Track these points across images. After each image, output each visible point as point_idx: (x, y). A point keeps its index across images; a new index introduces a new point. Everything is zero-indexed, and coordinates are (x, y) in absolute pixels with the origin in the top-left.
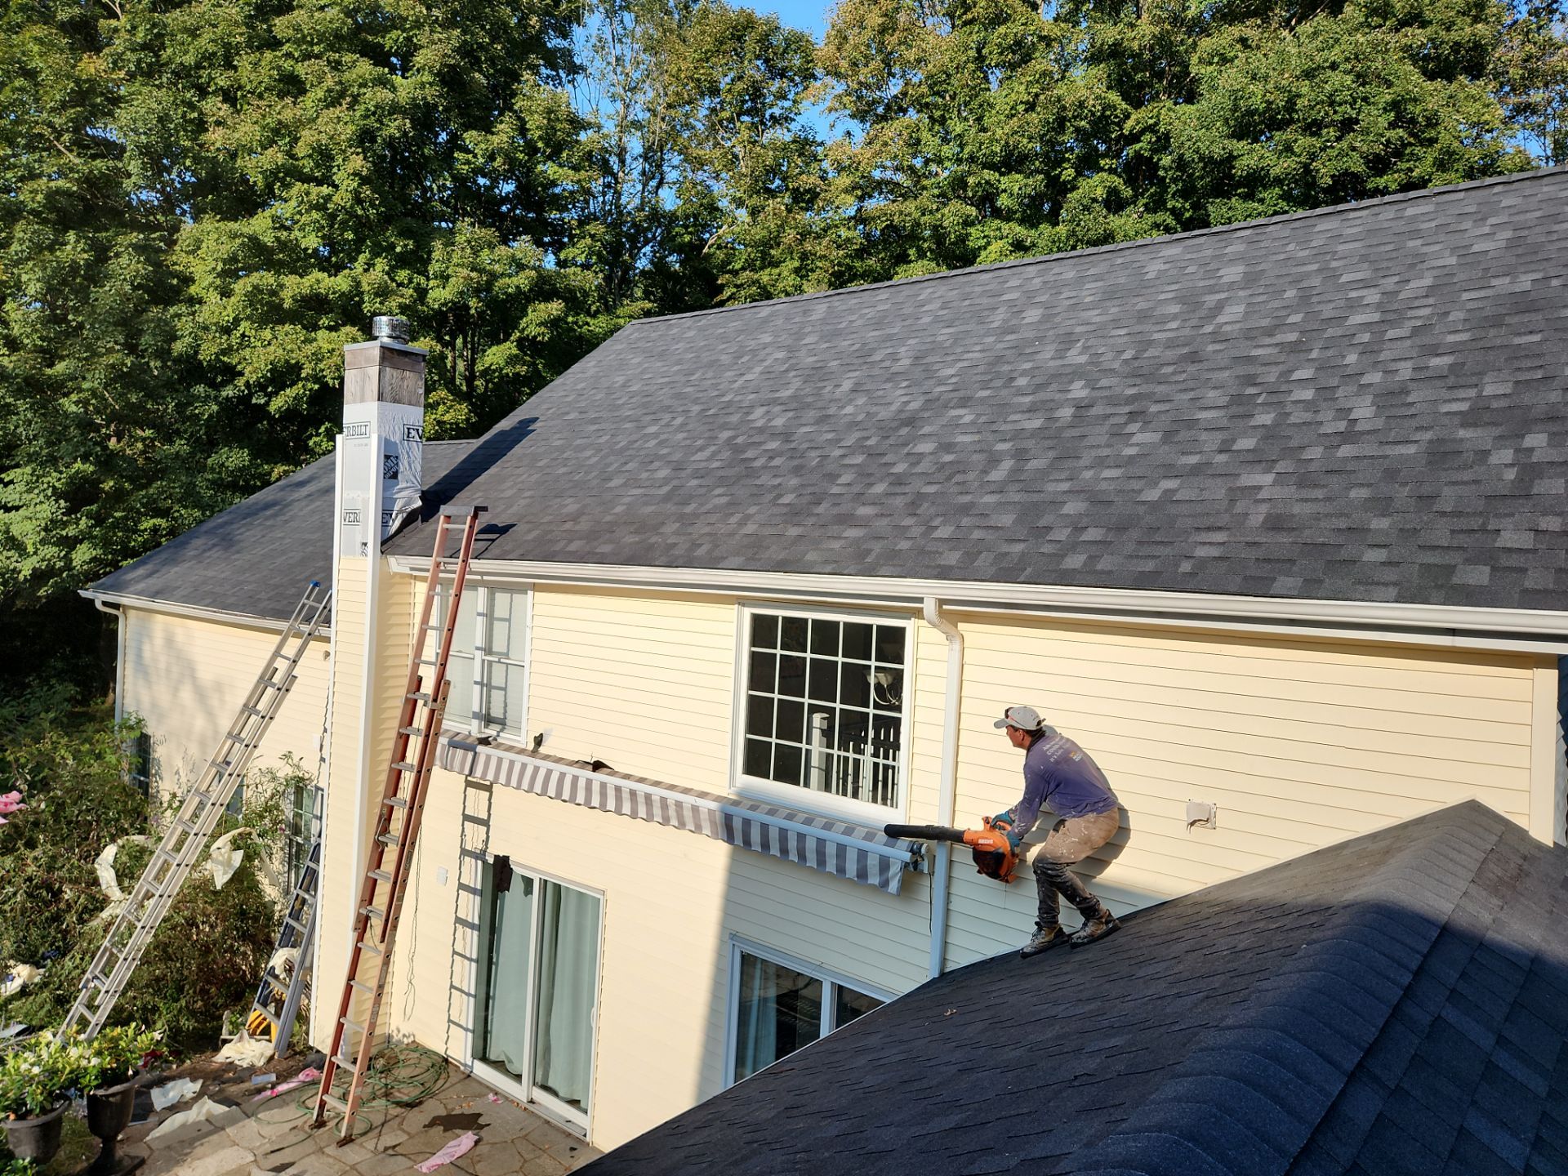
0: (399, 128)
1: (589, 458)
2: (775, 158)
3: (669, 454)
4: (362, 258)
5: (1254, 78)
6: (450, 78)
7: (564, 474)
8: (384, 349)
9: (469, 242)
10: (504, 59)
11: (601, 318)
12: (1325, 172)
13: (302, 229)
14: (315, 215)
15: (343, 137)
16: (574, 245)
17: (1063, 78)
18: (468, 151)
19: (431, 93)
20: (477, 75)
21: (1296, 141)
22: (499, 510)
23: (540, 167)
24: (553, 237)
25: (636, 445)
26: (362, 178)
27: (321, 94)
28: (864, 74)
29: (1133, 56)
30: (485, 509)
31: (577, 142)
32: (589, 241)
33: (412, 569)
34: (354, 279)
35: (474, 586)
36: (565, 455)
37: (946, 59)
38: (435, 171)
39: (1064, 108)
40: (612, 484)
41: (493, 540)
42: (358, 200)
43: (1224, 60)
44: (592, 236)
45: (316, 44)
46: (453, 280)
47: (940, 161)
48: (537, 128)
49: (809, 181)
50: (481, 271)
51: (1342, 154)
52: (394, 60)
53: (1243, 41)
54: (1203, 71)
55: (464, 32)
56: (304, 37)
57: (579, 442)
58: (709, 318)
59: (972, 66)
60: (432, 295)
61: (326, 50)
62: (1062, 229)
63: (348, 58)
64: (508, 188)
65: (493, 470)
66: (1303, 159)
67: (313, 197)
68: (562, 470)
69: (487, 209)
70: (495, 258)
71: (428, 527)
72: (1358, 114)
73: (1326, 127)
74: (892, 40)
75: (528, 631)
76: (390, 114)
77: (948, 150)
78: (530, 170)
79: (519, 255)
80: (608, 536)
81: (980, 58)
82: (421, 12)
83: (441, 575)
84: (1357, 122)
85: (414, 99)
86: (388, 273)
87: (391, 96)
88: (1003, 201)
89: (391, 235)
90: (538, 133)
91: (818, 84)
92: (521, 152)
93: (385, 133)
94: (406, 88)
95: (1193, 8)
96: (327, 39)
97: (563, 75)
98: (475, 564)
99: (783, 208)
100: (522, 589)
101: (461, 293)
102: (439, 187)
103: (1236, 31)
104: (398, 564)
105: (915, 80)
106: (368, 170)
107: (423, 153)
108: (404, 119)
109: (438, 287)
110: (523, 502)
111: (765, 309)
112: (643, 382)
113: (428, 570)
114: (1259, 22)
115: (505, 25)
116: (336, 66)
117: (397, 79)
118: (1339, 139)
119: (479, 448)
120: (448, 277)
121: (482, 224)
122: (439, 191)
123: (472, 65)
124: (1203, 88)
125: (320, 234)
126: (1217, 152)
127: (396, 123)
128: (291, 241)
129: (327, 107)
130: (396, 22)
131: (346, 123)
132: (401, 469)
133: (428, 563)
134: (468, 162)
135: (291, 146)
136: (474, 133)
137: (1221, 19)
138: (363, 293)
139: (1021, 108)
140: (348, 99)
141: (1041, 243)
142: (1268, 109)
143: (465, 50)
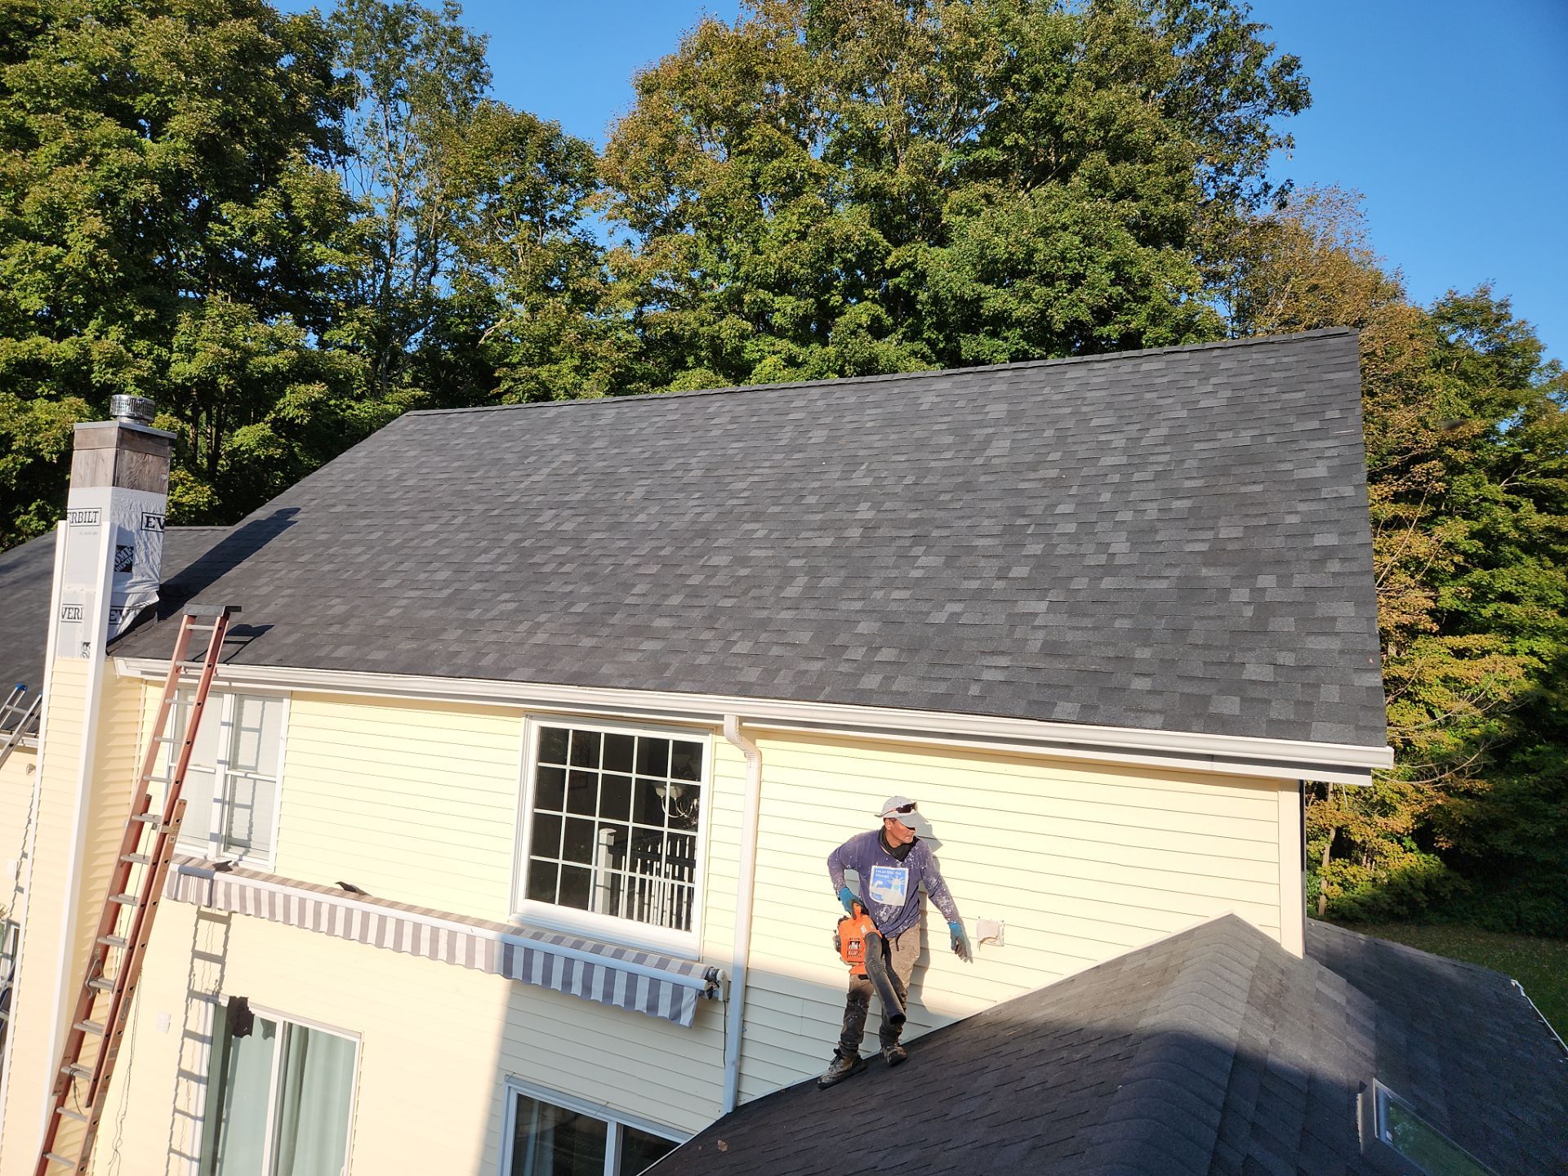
0: (146, 193)
1: (359, 555)
2: (556, 258)
3: (449, 555)
4: (93, 324)
5: (997, 230)
6: (207, 147)
7: (329, 571)
8: (123, 430)
9: (222, 316)
10: (269, 133)
11: (367, 403)
12: (1059, 319)
13: (23, 289)
14: (39, 275)
15: (80, 197)
16: (339, 327)
17: (831, 213)
18: (224, 222)
19: (185, 161)
20: (238, 147)
21: (1034, 289)
22: (252, 609)
23: (305, 247)
24: (317, 317)
25: (411, 544)
26: (98, 240)
27: (56, 150)
28: (645, 188)
29: (893, 200)
30: (238, 609)
31: (347, 224)
32: (357, 324)
33: (144, 673)
34: (82, 347)
35: (220, 692)
36: (331, 551)
37: (724, 183)
38: (185, 240)
39: (832, 240)
40: (385, 585)
41: (246, 643)
42: (93, 263)
43: (973, 212)
44: (361, 320)
45: (53, 98)
46: (200, 355)
47: (717, 277)
48: (304, 206)
49: (590, 283)
50: (234, 348)
51: (1073, 305)
52: (142, 122)
53: (988, 198)
54: (953, 220)
55: (226, 102)
56: (39, 89)
57: (347, 537)
58: (490, 415)
59: (748, 193)
60: (174, 368)
61: (65, 105)
62: (831, 350)
63: (90, 116)
64: (268, 263)
65: (246, 564)
66: (1040, 306)
67: (39, 256)
68: (327, 568)
69: (243, 283)
70: (253, 334)
71: (167, 625)
72: (1085, 270)
73: (1058, 279)
74: (672, 161)
75: (282, 743)
76: (136, 177)
77: (726, 267)
78: (294, 249)
79: (279, 334)
80: (381, 641)
81: (755, 186)
82: (179, 78)
83: (181, 680)
84: (1084, 277)
85: (165, 164)
86: (123, 343)
87: (139, 159)
88: (777, 319)
89: (129, 303)
90: (304, 212)
91: (599, 192)
92: (285, 229)
93: (130, 196)
94: (155, 152)
95: (943, 163)
96: (67, 94)
97: (333, 156)
98: (222, 669)
99: (563, 307)
100: (277, 697)
101: (210, 369)
102: (187, 256)
103: (981, 187)
104: (125, 667)
105: (693, 199)
106: (108, 233)
107: (172, 220)
108: (152, 184)
109: (183, 360)
110: (281, 601)
111: (549, 410)
112: (420, 477)
113: (165, 675)
114: (1000, 181)
115: (273, 100)
116: (76, 123)
117: (147, 142)
118: (1070, 291)
119: (229, 539)
120: (195, 351)
121: (236, 299)
122: (188, 259)
123: (233, 136)
124: (954, 235)
125: (43, 296)
126: (968, 294)
127: (143, 187)
128: (8, 301)
129: (63, 164)
130: (149, 84)
131: (84, 183)
132: (137, 561)
133: (166, 666)
134: (224, 234)
135: (17, 201)
136: (233, 205)
137: (968, 176)
138: (92, 362)
139: (793, 236)
140: (89, 158)
141: (813, 361)
142: (1009, 260)
143: (225, 121)
